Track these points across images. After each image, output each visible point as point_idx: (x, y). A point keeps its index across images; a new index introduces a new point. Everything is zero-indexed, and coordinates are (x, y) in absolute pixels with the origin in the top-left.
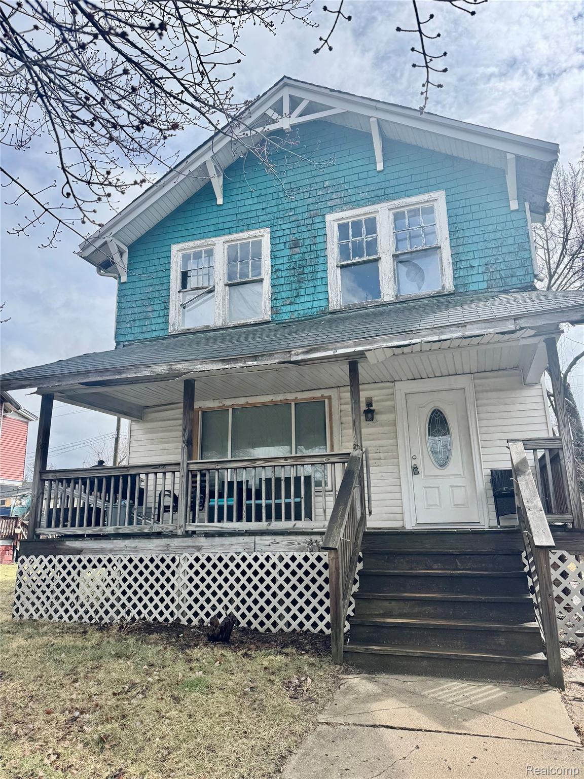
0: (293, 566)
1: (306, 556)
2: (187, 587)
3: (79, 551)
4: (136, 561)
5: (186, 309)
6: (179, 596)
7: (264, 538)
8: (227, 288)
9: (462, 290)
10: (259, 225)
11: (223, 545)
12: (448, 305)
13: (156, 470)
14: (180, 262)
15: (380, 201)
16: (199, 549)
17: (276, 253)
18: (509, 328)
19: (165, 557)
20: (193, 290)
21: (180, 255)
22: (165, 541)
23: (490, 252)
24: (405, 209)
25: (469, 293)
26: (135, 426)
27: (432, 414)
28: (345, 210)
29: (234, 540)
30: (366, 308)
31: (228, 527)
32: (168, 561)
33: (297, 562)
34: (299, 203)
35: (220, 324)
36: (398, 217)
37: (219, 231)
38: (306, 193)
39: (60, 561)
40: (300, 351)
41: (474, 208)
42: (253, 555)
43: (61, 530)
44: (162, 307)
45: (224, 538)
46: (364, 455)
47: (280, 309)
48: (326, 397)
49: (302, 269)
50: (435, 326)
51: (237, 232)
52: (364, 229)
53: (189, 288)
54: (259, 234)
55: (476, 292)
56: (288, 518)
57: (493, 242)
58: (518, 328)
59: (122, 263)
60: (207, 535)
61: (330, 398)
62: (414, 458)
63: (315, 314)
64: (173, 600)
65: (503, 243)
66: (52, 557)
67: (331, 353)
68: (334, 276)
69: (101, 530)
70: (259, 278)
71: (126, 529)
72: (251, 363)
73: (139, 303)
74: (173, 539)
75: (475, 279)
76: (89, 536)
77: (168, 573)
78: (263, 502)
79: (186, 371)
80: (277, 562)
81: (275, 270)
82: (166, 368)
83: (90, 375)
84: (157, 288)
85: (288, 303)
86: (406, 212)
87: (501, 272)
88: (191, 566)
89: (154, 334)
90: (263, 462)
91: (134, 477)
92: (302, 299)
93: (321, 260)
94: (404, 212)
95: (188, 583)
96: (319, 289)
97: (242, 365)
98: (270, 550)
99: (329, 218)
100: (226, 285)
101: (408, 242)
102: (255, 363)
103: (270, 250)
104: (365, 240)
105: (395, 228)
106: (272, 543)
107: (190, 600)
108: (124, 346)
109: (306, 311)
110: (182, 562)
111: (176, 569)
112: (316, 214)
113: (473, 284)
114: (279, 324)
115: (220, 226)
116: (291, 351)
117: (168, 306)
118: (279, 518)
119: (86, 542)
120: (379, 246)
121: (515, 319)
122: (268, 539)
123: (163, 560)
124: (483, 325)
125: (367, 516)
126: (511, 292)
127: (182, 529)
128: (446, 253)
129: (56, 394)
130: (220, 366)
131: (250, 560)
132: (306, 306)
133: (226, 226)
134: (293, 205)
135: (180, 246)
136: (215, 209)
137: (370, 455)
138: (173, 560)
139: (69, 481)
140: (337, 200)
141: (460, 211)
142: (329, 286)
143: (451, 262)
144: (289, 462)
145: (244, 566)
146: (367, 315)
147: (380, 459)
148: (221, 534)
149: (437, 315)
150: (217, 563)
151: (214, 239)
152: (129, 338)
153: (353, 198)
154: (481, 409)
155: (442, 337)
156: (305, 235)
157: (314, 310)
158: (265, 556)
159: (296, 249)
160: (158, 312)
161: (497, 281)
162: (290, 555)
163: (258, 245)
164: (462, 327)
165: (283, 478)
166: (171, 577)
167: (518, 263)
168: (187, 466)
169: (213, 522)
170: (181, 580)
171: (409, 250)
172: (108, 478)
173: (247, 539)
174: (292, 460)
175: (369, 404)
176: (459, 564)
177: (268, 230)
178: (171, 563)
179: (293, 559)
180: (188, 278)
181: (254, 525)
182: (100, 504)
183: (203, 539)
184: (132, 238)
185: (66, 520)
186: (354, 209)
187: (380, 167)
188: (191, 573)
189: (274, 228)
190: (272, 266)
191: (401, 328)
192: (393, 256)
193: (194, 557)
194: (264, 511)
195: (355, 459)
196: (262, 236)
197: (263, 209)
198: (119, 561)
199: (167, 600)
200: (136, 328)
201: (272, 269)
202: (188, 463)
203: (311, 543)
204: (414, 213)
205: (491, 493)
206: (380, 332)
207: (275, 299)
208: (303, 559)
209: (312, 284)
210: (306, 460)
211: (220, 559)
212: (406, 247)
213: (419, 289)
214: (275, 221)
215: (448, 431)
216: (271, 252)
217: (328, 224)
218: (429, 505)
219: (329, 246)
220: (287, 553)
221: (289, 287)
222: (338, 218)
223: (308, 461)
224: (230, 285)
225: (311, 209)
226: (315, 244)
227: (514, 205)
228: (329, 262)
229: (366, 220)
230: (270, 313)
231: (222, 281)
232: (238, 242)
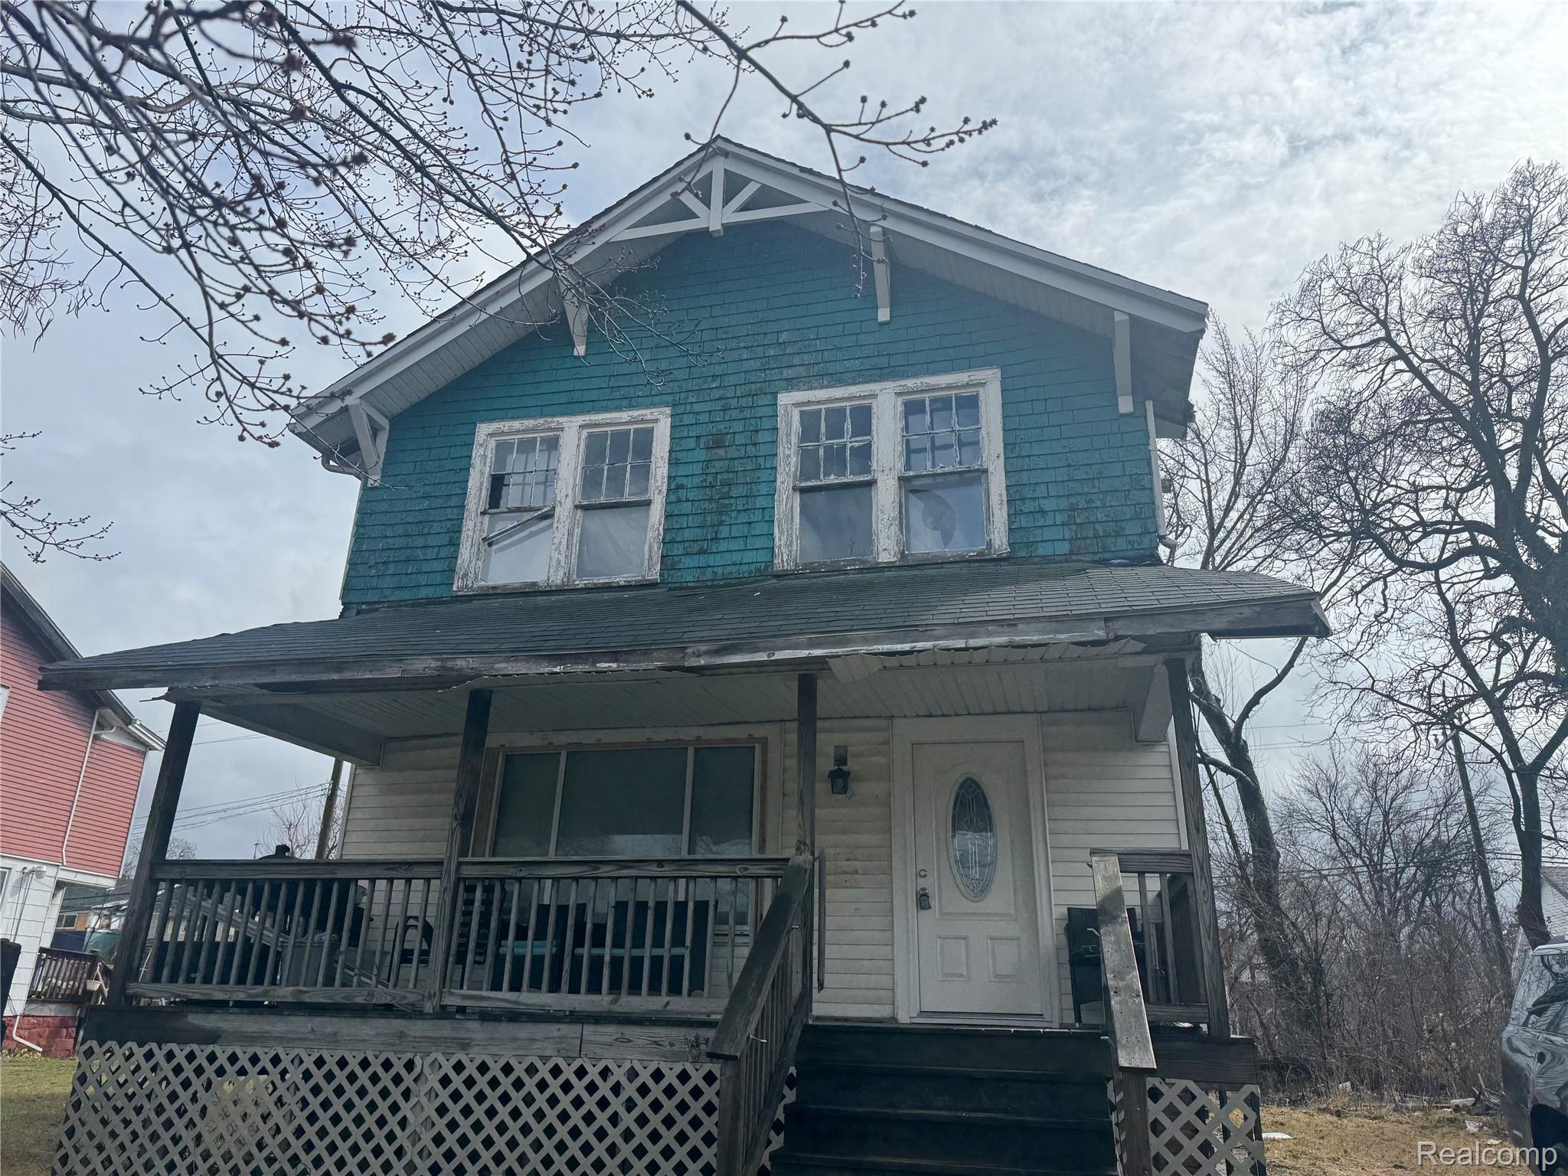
0: (657, 1091)
1: (684, 1070)
2: (433, 1125)
3: (212, 1037)
4: (331, 1064)
5: (494, 547)
6: (413, 1145)
7: (600, 1029)
8: (579, 513)
9: (1023, 553)
10: (652, 400)
11: (515, 1040)
12: (993, 582)
13: (392, 874)
14: (490, 455)
15: (881, 378)
16: (464, 1046)
17: (680, 455)
18: (1095, 635)
19: (393, 1059)
20: (510, 511)
21: (492, 443)
22: (398, 1024)
23: (1078, 487)
24: (926, 396)
25: (1036, 560)
26: (364, 777)
27: (961, 787)
28: (816, 388)
29: (541, 1030)
30: (846, 572)
31: (530, 1002)
32: (398, 1067)
33: (664, 1084)
34: (731, 368)
35: (559, 582)
36: (912, 408)
37: (572, 407)
38: (745, 351)
39: (170, 1056)
40: (703, 648)
41: (1052, 405)
42: (575, 1065)
43: (183, 989)
44: (445, 539)
45: (518, 1025)
46: (817, 864)
47: (680, 562)
48: (757, 740)
49: (726, 489)
50: (961, 620)
51: (606, 410)
52: (848, 425)
53: (502, 508)
54: (649, 417)
55: (1048, 559)
56: (655, 989)
57: (1083, 469)
58: (1111, 636)
59: (374, 451)
60: (486, 1016)
61: (764, 742)
62: (921, 875)
63: (746, 575)
64: (399, 1153)
65: (1102, 472)
66: (154, 1046)
67: (762, 657)
68: (787, 505)
69: (265, 994)
70: (643, 498)
71: (318, 995)
72: (607, 665)
73: (399, 530)
74: (412, 1022)
75: (1048, 534)
76: (240, 1005)
77: (395, 1095)
78: (607, 953)
79: (472, 673)
80: (624, 1081)
81: (675, 487)
82: (434, 664)
83: (277, 668)
84: (439, 502)
85: (696, 550)
86: (927, 402)
87: (1097, 526)
88: (445, 1081)
89: (423, 593)
90: (613, 868)
91: (345, 884)
92: (724, 546)
93: (764, 475)
94: (923, 402)
95: (435, 1117)
96: (759, 529)
97: (587, 668)
98: (612, 1054)
99: (785, 399)
100: (576, 507)
101: (929, 455)
102: (614, 665)
103: (667, 448)
104: (849, 445)
105: (907, 428)
106: (617, 1040)
107: (437, 1154)
108: (358, 613)
109: (729, 569)
110: (427, 1071)
111: (412, 1086)
112: (761, 389)
113: (1045, 544)
114: (675, 589)
115: (576, 396)
116: (686, 648)
117: (459, 538)
118: (635, 988)
119: (232, 1017)
120: (874, 459)
121: (1106, 620)
122: (610, 1031)
123: (387, 1065)
124: (1049, 626)
125: (815, 991)
126: (1112, 565)
127: (435, 1001)
128: (997, 483)
129: (205, 702)
130: (546, 669)
131: (568, 1073)
132: (729, 558)
133: (588, 395)
134: (719, 370)
135: (494, 426)
136: (569, 362)
137: (829, 866)
138: (410, 1066)
139: (209, 885)
140: (802, 369)
141: (1026, 408)
142: (776, 524)
143: (1005, 499)
144: (667, 870)
145: (554, 1086)
146: (839, 588)
147: (856, 872)
148: (515, 1016)
149: (969, 599)
150: (501, 1077)
151: (562, 419)
152: (372, 596)
153: (832, 368)
154: (1052, 782)
155: (973, 643)
156: (738, 426)
157: (745, 568)
158: (601, 1066)
159: (718, 451)
160: (436, 550)
161: (1088, 542)
162: (652, 1069)
163: (646, 437)
164: (1009, 625)
165: (651, 904)
166: (401, 1101)
167: (1128, 513)
168: (458, 868)
169: (500, 989)
170: (420, 1110)
171: (930, 470)
172: (293, 884)
173: (566, 1029)
174: (675, 867)
175: (841, 760)
176: (984, 1098)
177: (668, 410)
178: (403, 1073)
179: (658, 1076)
180: (504, 489)
181: (583, 1001)
182: (270, 936)
183: (474, 1025)
184: (399, 405)
185: (193, 967)
186: (832, 386)
187: (884, 315)
188: (444, 1096)
189: (680, 409)
190: (669, 477)
191: (899, 620)
192: (899, 479)
193: (453, 1061)
194: (606, 972)
195: (799, 870)
196: (656, 421)
197: (661, 371)
198: (296, 1062)
199: (389, 1152)
200: (388, 578)
201: (669, 485)
202: (459, 863)
203: (696, 1044)
204: (942, 405)
205: (1065, 956)
206: (858, 622)
207: (671, 542)
208: (678, 1077)
209: (743, 518)
210: (701, 867)
211: (507, 1069)
212: (926, 465)
213: (946, 545)
214: (683, 395)
215: (990, 823)
216: (670, 451)
217: (781, 410)
218: (947, 975)
219: (780, 450)
220: (645, 1064)
221: (698, 520)
222: (801, 400)
223: (704, 870)
224: (585, 508)
225: (753, 379)
226: (755, 444)
227: (1126, 405)
228: (779, 480)
229: (854, 409)
230: (658, 568)
231: (570, 498)
232: (608, 429)
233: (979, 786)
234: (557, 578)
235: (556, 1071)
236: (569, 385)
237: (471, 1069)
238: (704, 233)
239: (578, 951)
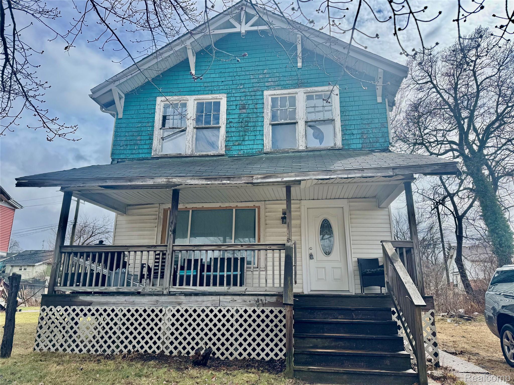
0: (246, 316)
1: (254, 310)
2: (170, 329)
3: (90, 304)
4: (133, 311)
5: (164, 141)
6: (164, 336)
7: (226, 297)
8: (195, 130)
9: (347, 147)
10: (219, 91)
11: (197, 301)
13: (149, 249)
14: (162, 109)
15: (299, 87)
16: (180, 304)
17: (230, 111)
18: (389, 174)
19: (155, 309)
20: (170, 128)
21: (163, 104)
22: (155, 298)
23: (364, 126)
24: (314, 94)
25: (352, 150)
26: (121, 218)
27: (323, 222)
28: (277, 90)
29: (205, 298)
30: (288, 152)
31: (200, 289)
32: (157, 311)
33: (248, 314)
34: (247, 81)
35: (190, 153)
36: (309, 98)
37: (191, 92)
38: (252, 75)
39: (74, 310)
40: (259, 176)
41: (356, 99)
42: (218, 309)
43: (75, 288)
44: (147, 137)
45: (198, 297)
46: (293, 246)
47: (232, 148)
48: (257, 207)
49: (247, 123)
50: (345, 169)
51: (203, 94)
52: (288, 103)
53: (167, 126)
54: (219, 97)
56: (242, 284)
57: (366, 120)
58: (394, 174)
59: (120, 105)
60: (181, 294)
61: (259, 208)
62: (310, 249)
63: (255, 153)
64: (159, 338)
65: (372, 122)
66: (68, 307)
67: (279, 180)
68: (268, 130)
69: (106, 289)
70: (218, 126)
71: (125, 289)
72: (226, 181)
73: (131, 134)
74: (161, 297)
75: (355, 141)
76: (95, 293)
77: (157, 320)
78: (225, 274)
79: (179, 183)
80: (235, 313)
81: (229, 122)
82: (165, 180)
84: (144, 124)
85: (237, 144)
86: (314, 96)
87: (370, 139)
88: (174, 315)
89: (141, 156)
90: (226, 247)
92: (246, 143)
93: (260, 119)
95: (171, 327)
96: (258, 137)
97: (219, 182)
98: (230, 305)
99: (266, 93)
100: (194, 128)
101: (315, 114)
102: (228, 182)
103: (226, 109)
104: (288, 110)
106: (231, 300)
107: (172, 338)
108: (118, 162)
109: (249, 151)
110: (167, 312)
111: (162, 317)
112: (258, 89)
113: (353, 145)
114: (230, 157)
115: (193, 89)
116: (252, 176)
117: (153, 137)
118: (235, 284)
119: (95, 297)
120: (297, 115)
122: (229, 298)
123: (153, 311)
124: (374, 171)
126: (375, 152)
127: (167, 290)
128: (338, 124)
129: (74, 192)
130: (204, 182)
131: (216, 311)
132: (249, 147)
133: (196, 89)
134: (243, 82)
135: (163, 98)
136: (189, 77)
137: (297, 246)
138: (161, 311)
139: (82, 254)
140: (272, 83)
141: (347, 99)
142: (264, 136)
143: (341, 129)
144: (244, 248)
145: (211, 316)
148: (196, 294)
150: (193, 313)
151: (188, 97)
152: (122, 156)
153: (282, 83)
154: (352, 220)
155: (350, 176)
156: (250, 102)
157: (254, 150)
158: (227, 309)
159: (243, 110)
160: (145, 141)
161: (368, 144)
162: (244, 309)
163: (217, 104)
164: (362, 170)
165: (239, 258)
166: (158, 322)
167: (380, 135)
168: (172, 247)
169: (189, 285)
170: (165, 325)
171: (315, 119)
173: (214, 298)
174: (246, 247)
175: (285, 213)
176: (354, 316)
177: (225, 95)
178: (159, 313)
179: (246, 311)
180: (167, 120)
181: (218, 289)
182: (106, 272)
183: (183, 297)
184: (129, 88)
185: (78, 281)
186: (282, 89)
187: (300, 65)
188: (174, 320)
189: (230, 95)
190: (227, 119)
191: (325, 168)
192: (305, 122)
193: (176, 309)
194: (225, 279)
195: (289, 247)
196: (221, 99)
197: (222, 82)
198: (120, 311)
199: (155, 338)
200: (128, 151)
201: (227, 121)
202: (173, 246)
203: (258, 301)
204: (319, 97)
205: (358, 273)
207: (228, 141)
208: (252, 311)
209: (253, 133)
210: (256, 247)
211: (195, 311)
212: (313, 117)
213: (321, 144)
214: (230, 90)
215: (332, 233)
216: (227, 110)
217: (265, 97)
218: (318, 279)
219: (265, 111)
220: (241, 308)
221: (238, 134)
222: (272, 94)
224: (197, 128)
225: (255, 86)
226: (256, 108)
227: (379, 100)
228: (265, 121)
229: (289, 97)
230: (224, 150)
231: (192, 125)
232: (204, 101)
233: (329, 222)
235: (212, 311)
236: (189, 85)
237: (182, 311)
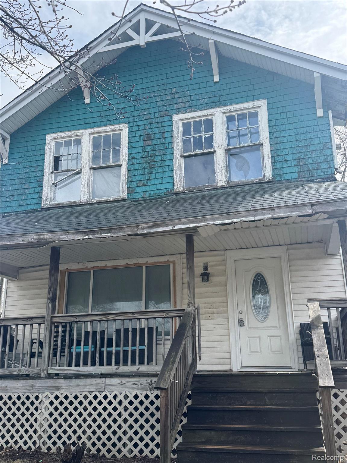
0: (136, 403)
1: (147, 394)
2: (48, 420)
4: (6, 398)
5: (57, 187)
6: (41, 428)
7: (112, 379)
8: (92, 171)
9: (278, 179)
10: (118, 121)
11: (79, 385)
12: (265, 192)
13: (25, 322)
14: (53, 149)
15: (216, 107)
16: (58, 389)
17: (133, 144)
18: (307, 212)
19: (30, 396)
20: (63, 171)
21: (53, 143)
22: (30, 382)
23: (300, 150)
24: (236, 113)
25: (284, 181)
26: (11, 284)
27: (255, 277)
28: (188, 113)
29: (88, 381)
30: (204, 191)
31: (84, 370)
32: (32, 398)
33: (139, 400)
34: (152, 105)
35: (85, 201)
36: (230, 119)
37: (86, 125)
38: (158, 97)
40: (146, 225)
41: (289, 115)
42: (103, 394)
44: (37, 185)
45: (79, 380)
46: (196, 310)
47: (135, 190)
48: (171, 262)
49: (153, 158)
50: (251, 209)
51: (100, 126)
52: (203, 128)
53: (60, 171)
54: (119, 128)
55: (288, 181)
56: (133, 363)
57: (303, 142)
58: (314, 212)
59: (4, 148)
60: (66, 377)
61: (174, 263)
62: (240, 313)
63: (163, 194)
64: (35, 432)
65: (310, 142)
67: (170, 228)
68: (179, 164)
70: (118, 163)
72: (106, 234)
73: (17, 181)
74: (37, 381)
75: (288, 170)
77: (32, 409)
78: (114, 349)
79: (51, 240)
80: (123, 400)
81: (131, 158)
82: (35, 237)
84: (33, 169)
85: (141, 184)
86: (236, 116)
87: (309, 166)
88: (51, 403)
89: (29, 207)
90: (114, 316)
91: (6, 328)
92: (153, 182)
93: (169, 151)
94: (234, 116)
95: (48, 417)
96: (167, 174)
97: (98, 236)
98: (117, 389)
99: (175, 118)
100: (91, 169)
101: (237, 139)
102: (109, 235)
103: (127, 142)
104: (204, 136)
105: (228, 128)
106: (119, 383)
107: (50, 431)
108: (3, 217)
109: (156, 192)
110: (44, 399)
111: (38, 406)
112: (165, 114)
113: (287, 175)
114: (134, 201)
115: (87, 121)
116: (138, 226)
117: (42, 184)
118: (125, 363)
120: (214, 142)
121: (312, 206)
122: (116, 380)
123: (28, 398)
125: (198, 361)
126: (316, 182)
127: (45, 372)
128: (267, 149)
130: (81, 237)
131: (100, 398)
132: (155, 187)
133: (92, 120)
134: (147, 106)
135: (54, 135)
136: (83, 107)
137: (201, 311)
138: (37, 398)
140: (182, 104)
141: (278, 116)
142: (174, 172)
143: (270, 156)
144: (136, 316)
145: (95, 403)
146: (202, 197)
147: (214, 313)
148: (77, 376)
149: (255, 200)
150: (74, 400)
151: (82, 131)
152: (8, 210)
153: (195, 103)
154: (293, 273)
155: (257, 218)
156: (156, 131)
157: (162, 191)
158: (113, 394)
159: (148, 142)
160: (33, 189)
161: (306, 172)
162: (134, 394)
163: (118, 137)
164: (271, 210)
165: (130, 329)
166: (34, 412)
167: (322, 159)
168: (51, 319)
169: (72, 366)
170: (42, 415)
171: (238, 145)
173: (99, 381)
174: (138, 315)
175: (206, 268)
177: (126, 125)
178: (35, 401)
179: (136, 397)
180: (60, 162)
181: (105, 369)
183: (62, 381)
184: (13, 128)
186: (195, 111)
187: (216, 78)
188: (52, 409)
189: (131, 124)
190: (129, 154)
191: (226, 210)
192: (226, 150)
193: (54, 395)
194: (114, 357)
195: (189, 314)
196: (122, 130)
197: (123, 108)
199: (31, 431)
200: (14, 202)
201: (129, 157)
202: (52, 317)
203: (151, 383)
204: (242, 117)
205: (300, 342)
206: (209, 212)
207: (131, 182)
208: (145, 397)
209: (160, 170)
210: (150, 314)
211: (76, 397)
212: (236, 143)
213: (246, 177)
214: (132, 118)
215: (268, 291)
216: (128, 143)
217: (174, 123)
218: (251, 352)
219: (175, 140)
220: (131, 392)
221: (142, 172)
222: (182, 118)
223: (151, 315)
224: (94, 169)
225: (162, 110)
226: (164, 138)
227: (320, 113)
228: (175, 153)
229: (205, 121)
230: (126, 193)
231: (87, 166)
232: (102, 134)
233: (263, 277)
234: (84, 199)
235: (96, 397)
236: (84, 116)
237: (61, 398)
238: (137, 47)
239: (102, 349)
